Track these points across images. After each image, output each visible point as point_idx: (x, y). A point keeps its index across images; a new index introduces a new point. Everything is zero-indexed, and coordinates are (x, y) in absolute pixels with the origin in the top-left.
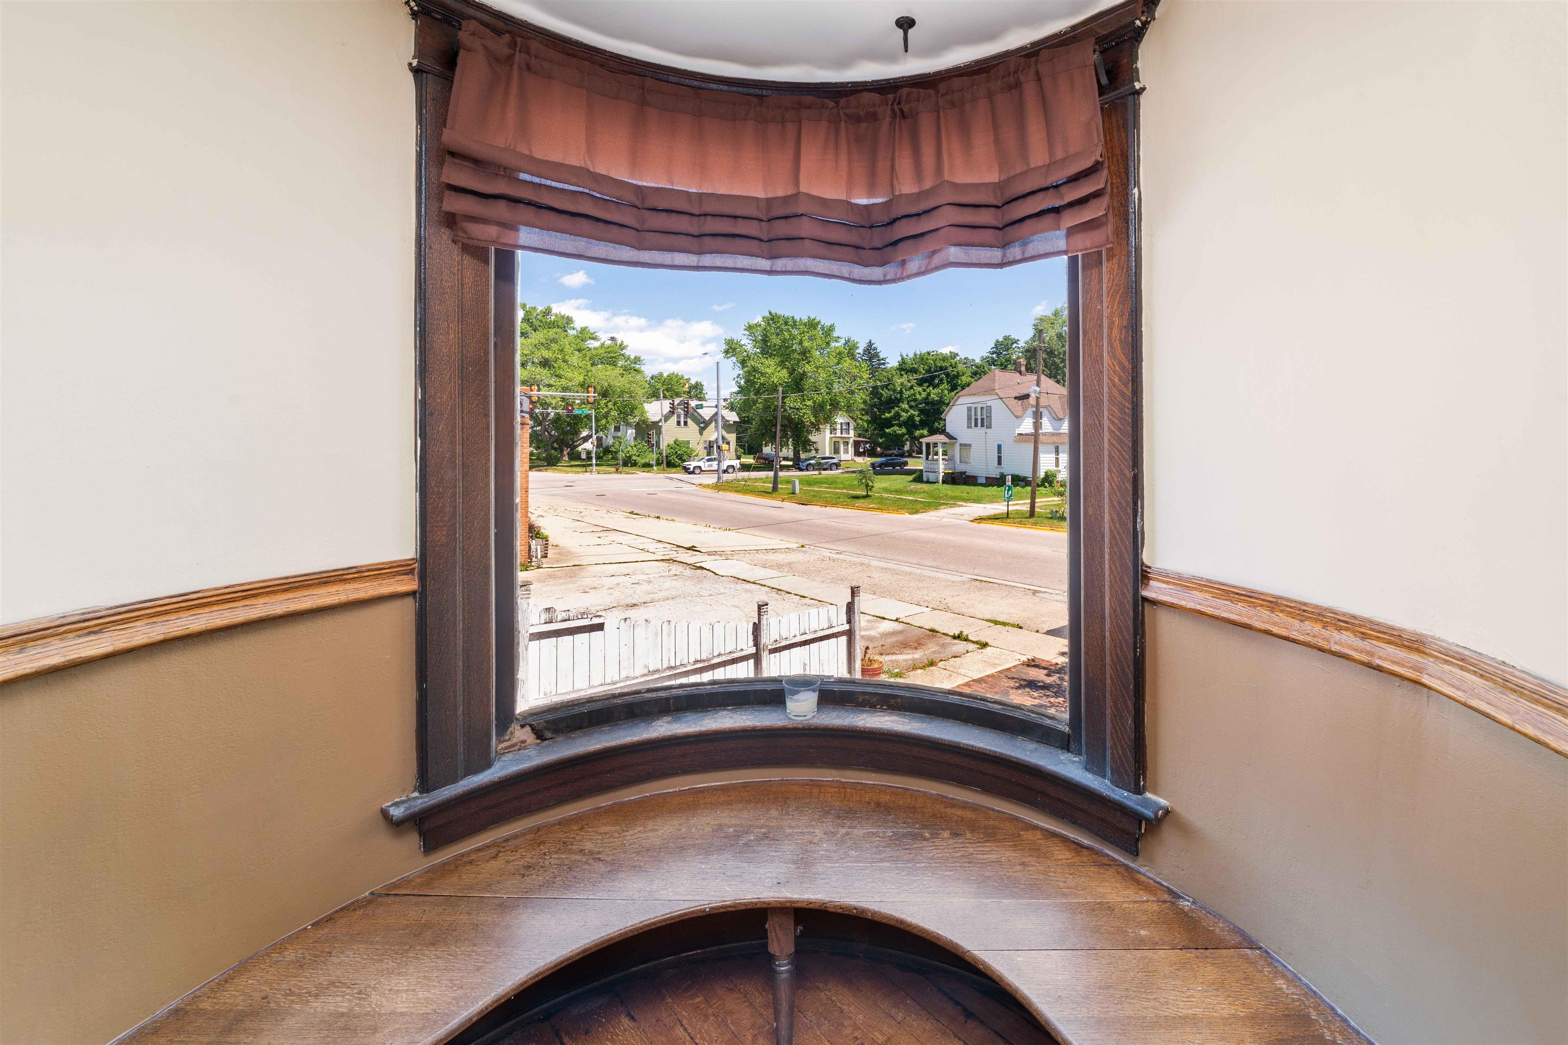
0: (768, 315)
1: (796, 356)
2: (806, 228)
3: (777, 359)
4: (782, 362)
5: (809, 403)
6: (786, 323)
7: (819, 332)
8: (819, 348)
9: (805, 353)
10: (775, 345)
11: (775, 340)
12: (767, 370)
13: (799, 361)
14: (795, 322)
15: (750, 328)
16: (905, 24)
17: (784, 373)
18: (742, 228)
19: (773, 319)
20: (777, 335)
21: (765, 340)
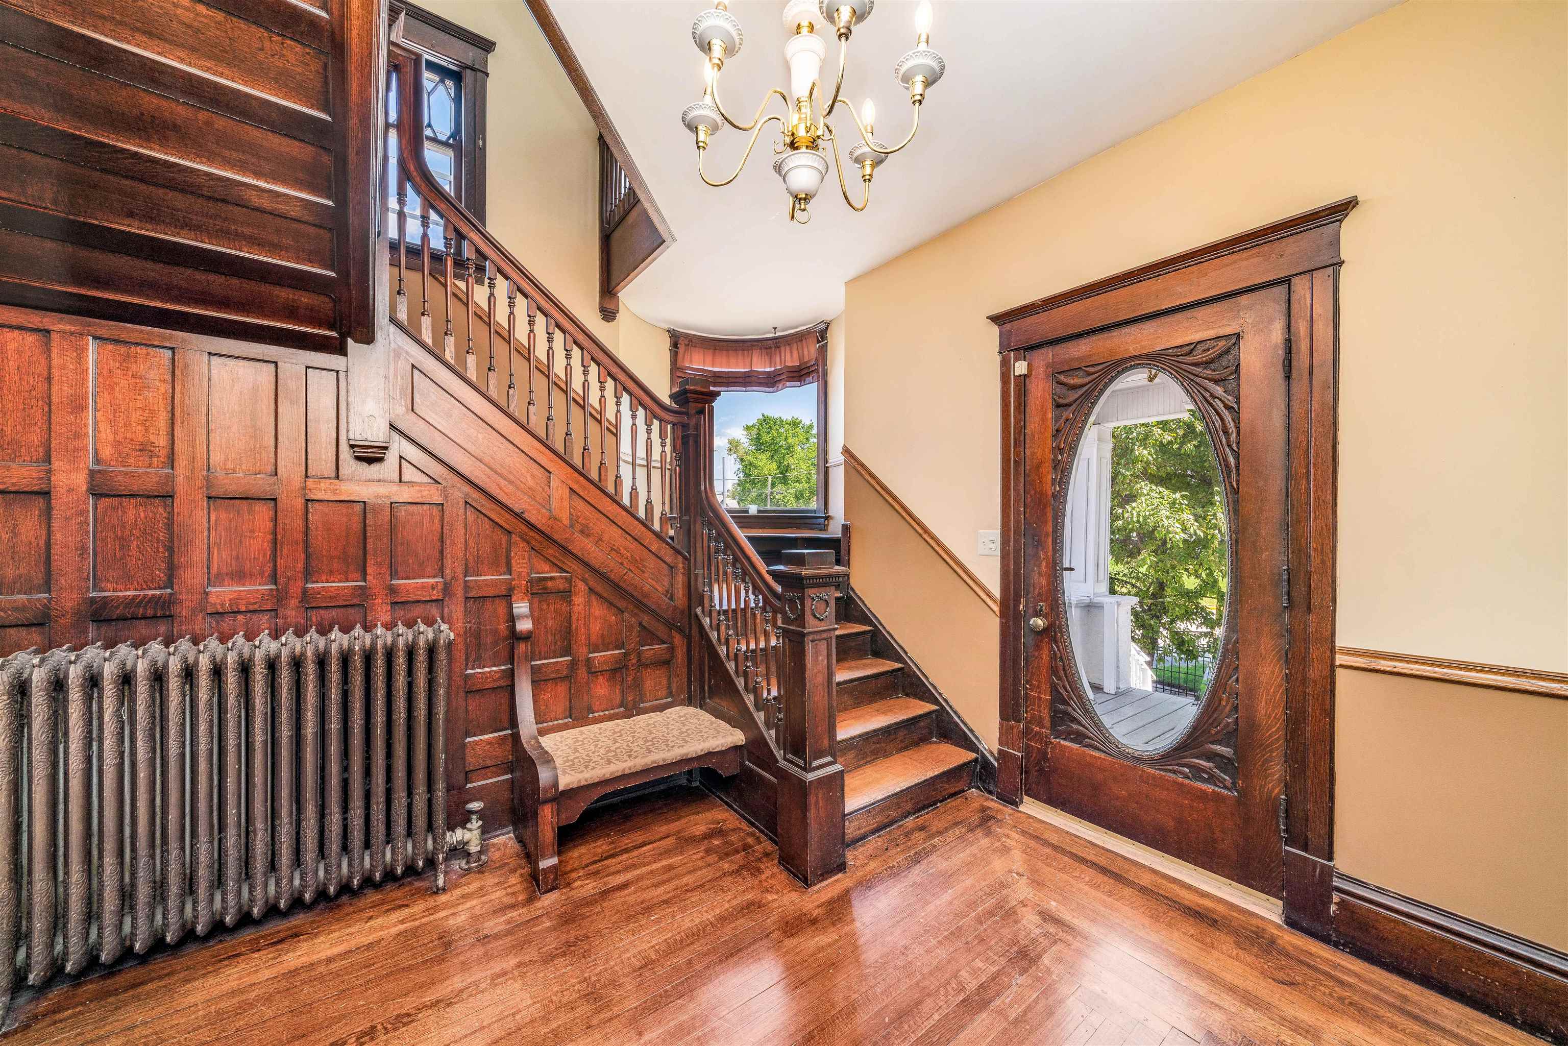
0: (761, 417)
1: (782, 450)
2: (753, 379)
3: (768, 454)
4: (773, 456)
5: (792, 491)
6: (775, 424)
7: (800, 430)
8: (801, 443)
9: (789, 448)
10: (766, 442)
11: (766, 438)
12: (760, 464)
13: (785, 455)
14: (782, 421)
15: (747, 428)
16: (775, 328)
17: (774, 466)
18: (737, 380)
19: (765, 419)
20: (768, 433)
21: (758, 438)
